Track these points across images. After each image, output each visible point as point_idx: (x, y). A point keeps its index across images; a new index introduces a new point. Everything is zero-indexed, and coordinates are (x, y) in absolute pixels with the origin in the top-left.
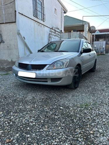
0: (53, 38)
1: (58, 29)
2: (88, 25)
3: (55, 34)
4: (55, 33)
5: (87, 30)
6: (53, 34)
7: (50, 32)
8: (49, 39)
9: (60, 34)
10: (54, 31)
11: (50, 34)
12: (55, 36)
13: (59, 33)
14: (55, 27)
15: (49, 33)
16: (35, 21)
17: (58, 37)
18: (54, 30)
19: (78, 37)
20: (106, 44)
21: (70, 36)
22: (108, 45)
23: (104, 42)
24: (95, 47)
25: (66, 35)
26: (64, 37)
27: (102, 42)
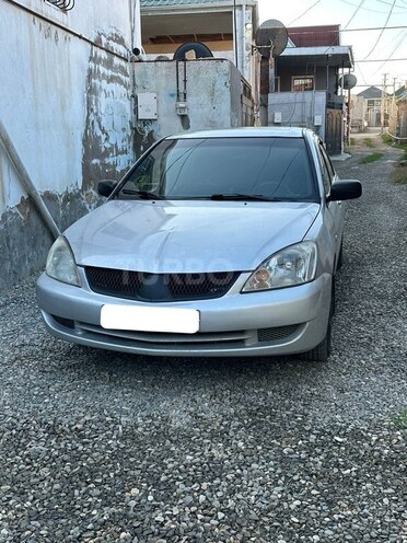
0: (103, 94)
1: (121, 41)
2: (250, 11)
3: (109, 73)
4: (109, 64)
5: (245, 41)
6: (102, 69)
7: (92, 65)
8: (89, 102)
9: (127, 66)
10: (103, 55)
11: (91, 74)
12: (111, 80)
13: (123, 63)
14: (108, 32)
15: (86, 68)
16: (32, 16)
17: (121, 82)
18: (107, 51)
19: (224, 88)
20: (330, 105)
21: (185, 81)
22: (336, 112)
23: (321, 97)
24: (276, 121)
25: (164, 72)
26: (153, 83)
27: (308, 95)
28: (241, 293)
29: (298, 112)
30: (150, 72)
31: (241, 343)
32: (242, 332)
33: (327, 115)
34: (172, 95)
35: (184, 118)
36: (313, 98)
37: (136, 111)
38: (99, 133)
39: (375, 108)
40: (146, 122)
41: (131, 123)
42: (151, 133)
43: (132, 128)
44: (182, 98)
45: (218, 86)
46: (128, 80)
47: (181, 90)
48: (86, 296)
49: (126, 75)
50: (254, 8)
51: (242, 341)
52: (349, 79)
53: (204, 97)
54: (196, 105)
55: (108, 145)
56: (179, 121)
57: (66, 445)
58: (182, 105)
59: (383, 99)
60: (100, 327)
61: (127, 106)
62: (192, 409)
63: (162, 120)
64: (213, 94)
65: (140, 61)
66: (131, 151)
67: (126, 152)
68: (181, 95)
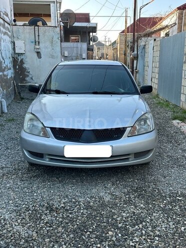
0: (2, 41)
1: (7, 15)
2: (59, 5)
3: (4, 30)
4: (4, 26)
5: (56, 19)
6: (2, 29)
9: (10, 27)
10: (2, 22)
12: (5, 34)
13: (8, 26)
14: (3, 11)
17: (8, 35)
18: (3, 20)
19: (57, 40)
20: (88, 49)
21: (39, 36)
22: (91, 52)
23: (85, 46)
24: (65, 55)
25: (28, 31)
26: (23, 36)
27: (79, 44)
28: (128, 137)
29: (75, 52)
30: (21, 31)
31: (127, 159)
32: (128, 155)
33: (88, 54)
34: (32, 42)
35: (38, 53)
36: (81, 46)
37: (14, 49)
38: (2, 60)
39: (101, 51)
40: (19, 54)
41: (12, 55)
42: (22, 60)
43: (12, 57)
44: (37, 44)
45: (54, 39)
46: (10, 34)
47: (37, 40)
48: (52, 142)
49: (10, 32)
50: (60, 3)
51: (128, 158)
52: (95, 38)
53: (48, 44)
54: (44, 47)
55: (5, 66)
56: (36, 54)
57: (62, 215)
58: (37, 47)
59: (105, 47)
60: (64, 157)
61: (10, 46)
62: (108, 191)
63: (28, 54)
64: (52, 43)
65: (15, 25)
66: (12, 68)
67: (10, 69)
68: (36, 42)
